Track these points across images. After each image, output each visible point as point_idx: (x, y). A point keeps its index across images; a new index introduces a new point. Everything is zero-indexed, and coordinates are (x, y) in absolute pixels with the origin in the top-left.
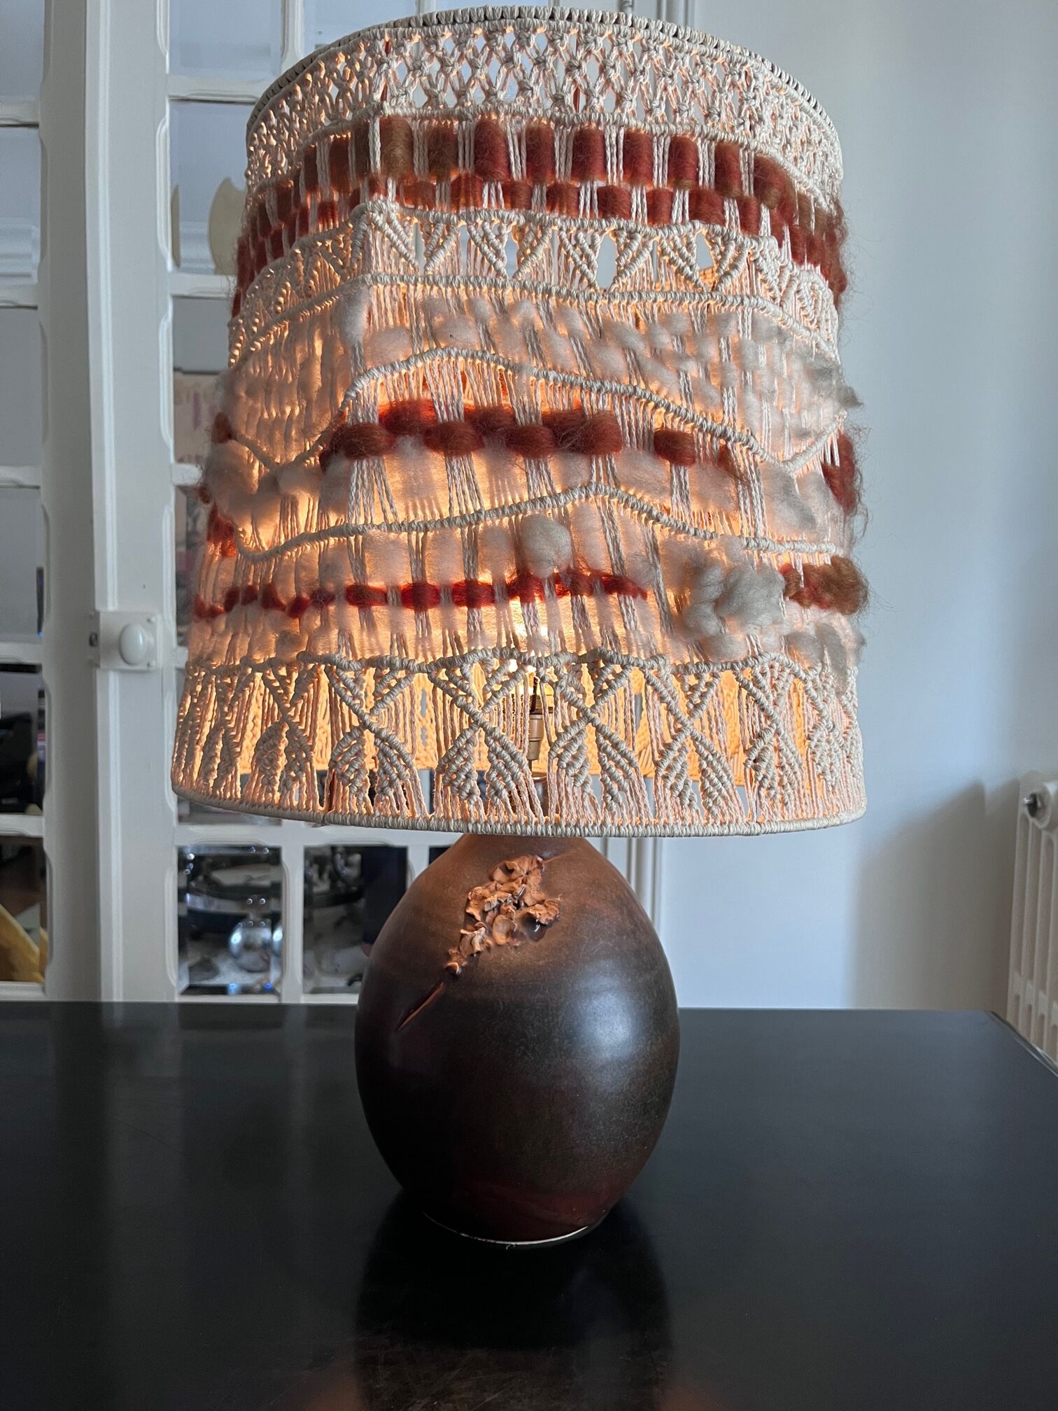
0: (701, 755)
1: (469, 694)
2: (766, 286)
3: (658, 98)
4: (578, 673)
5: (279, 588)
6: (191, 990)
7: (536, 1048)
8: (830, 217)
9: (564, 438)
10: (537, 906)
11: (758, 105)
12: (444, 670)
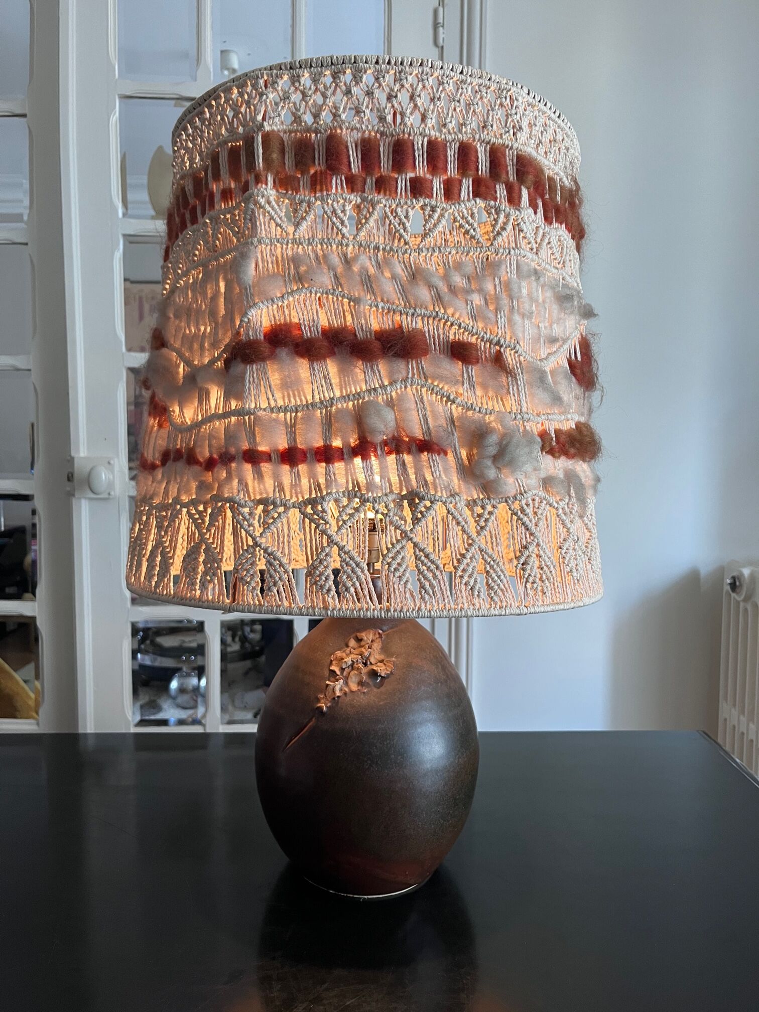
0: (486, 561)
1: (327, 523)
2: (526, 241)
3: (450, 116)
4: (401, 507)
5: (198, 450)
6: (142, 723)
7: (379, 762)
8: (571, 190)
9: (390, 348)
10: (379, 664)
11: (518, 118)
12: (310, 506)
